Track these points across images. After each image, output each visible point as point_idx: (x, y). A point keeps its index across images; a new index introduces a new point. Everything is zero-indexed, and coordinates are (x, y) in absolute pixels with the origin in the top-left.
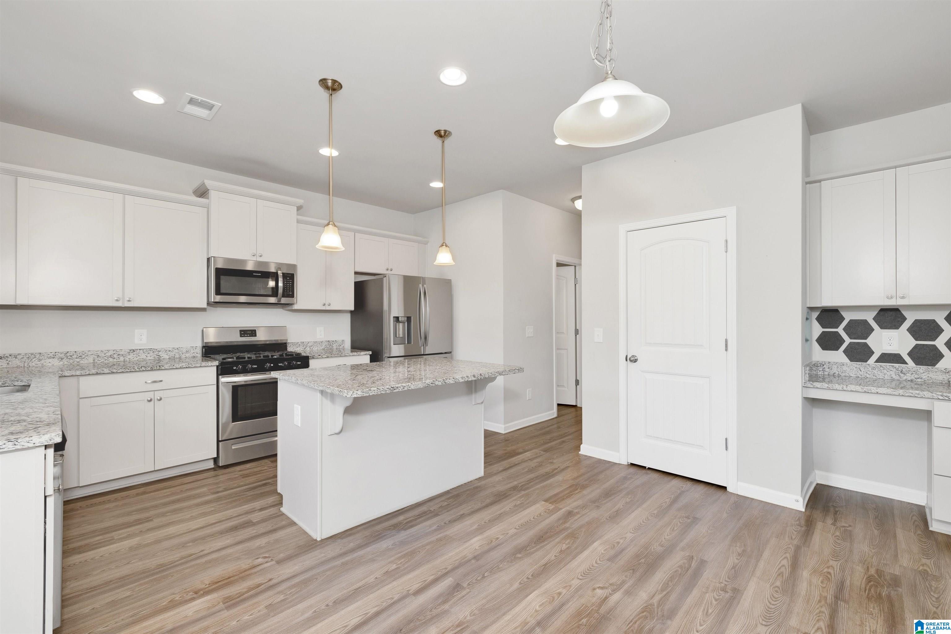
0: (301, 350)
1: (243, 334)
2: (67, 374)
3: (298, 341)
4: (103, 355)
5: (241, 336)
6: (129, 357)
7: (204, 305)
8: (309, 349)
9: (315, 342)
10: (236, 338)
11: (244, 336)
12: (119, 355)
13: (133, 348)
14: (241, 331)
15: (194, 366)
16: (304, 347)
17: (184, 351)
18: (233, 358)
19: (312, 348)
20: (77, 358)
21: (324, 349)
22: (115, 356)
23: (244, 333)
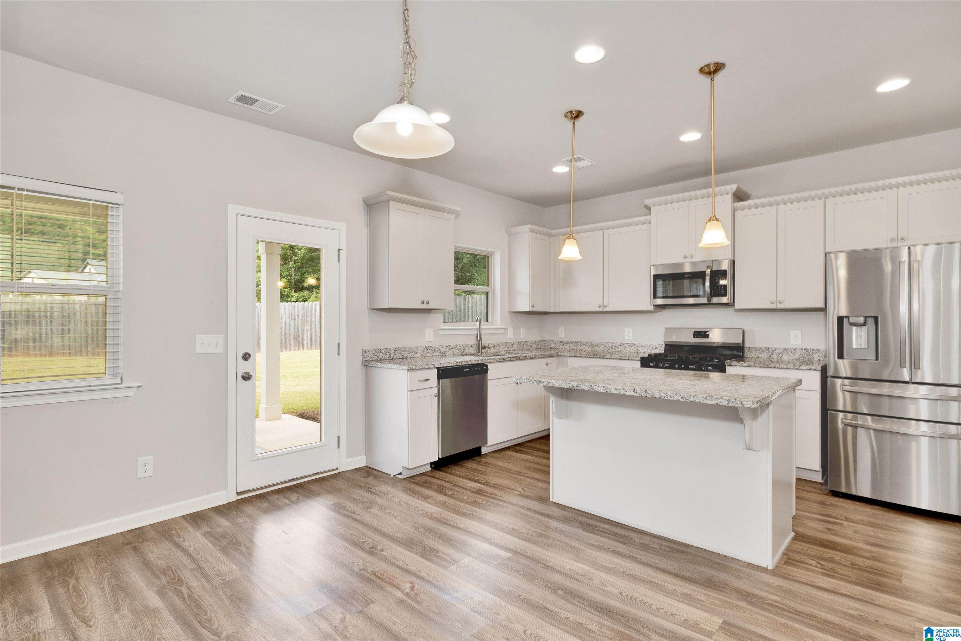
0: (766, 357)
1: (696, 335)
2: (563, 355)
3: (761, 346)
4: (608, 346)
5: (694, 337)
6: (620, 348)
7: (651, 308)
8: (776, 357)
9: (785, 349)
10: (688, 338)
11: (697, 337)
12: (615, 346)
13: (623, 343)
14: (695, 332)
15: (624, 358)
16: (770, 354)
17: (654, 347)
18: (675, 357)
19: (780, 356)
20: (595, 346)
21: (798, 359)
22: (613, 347)
23: (698, 334)
